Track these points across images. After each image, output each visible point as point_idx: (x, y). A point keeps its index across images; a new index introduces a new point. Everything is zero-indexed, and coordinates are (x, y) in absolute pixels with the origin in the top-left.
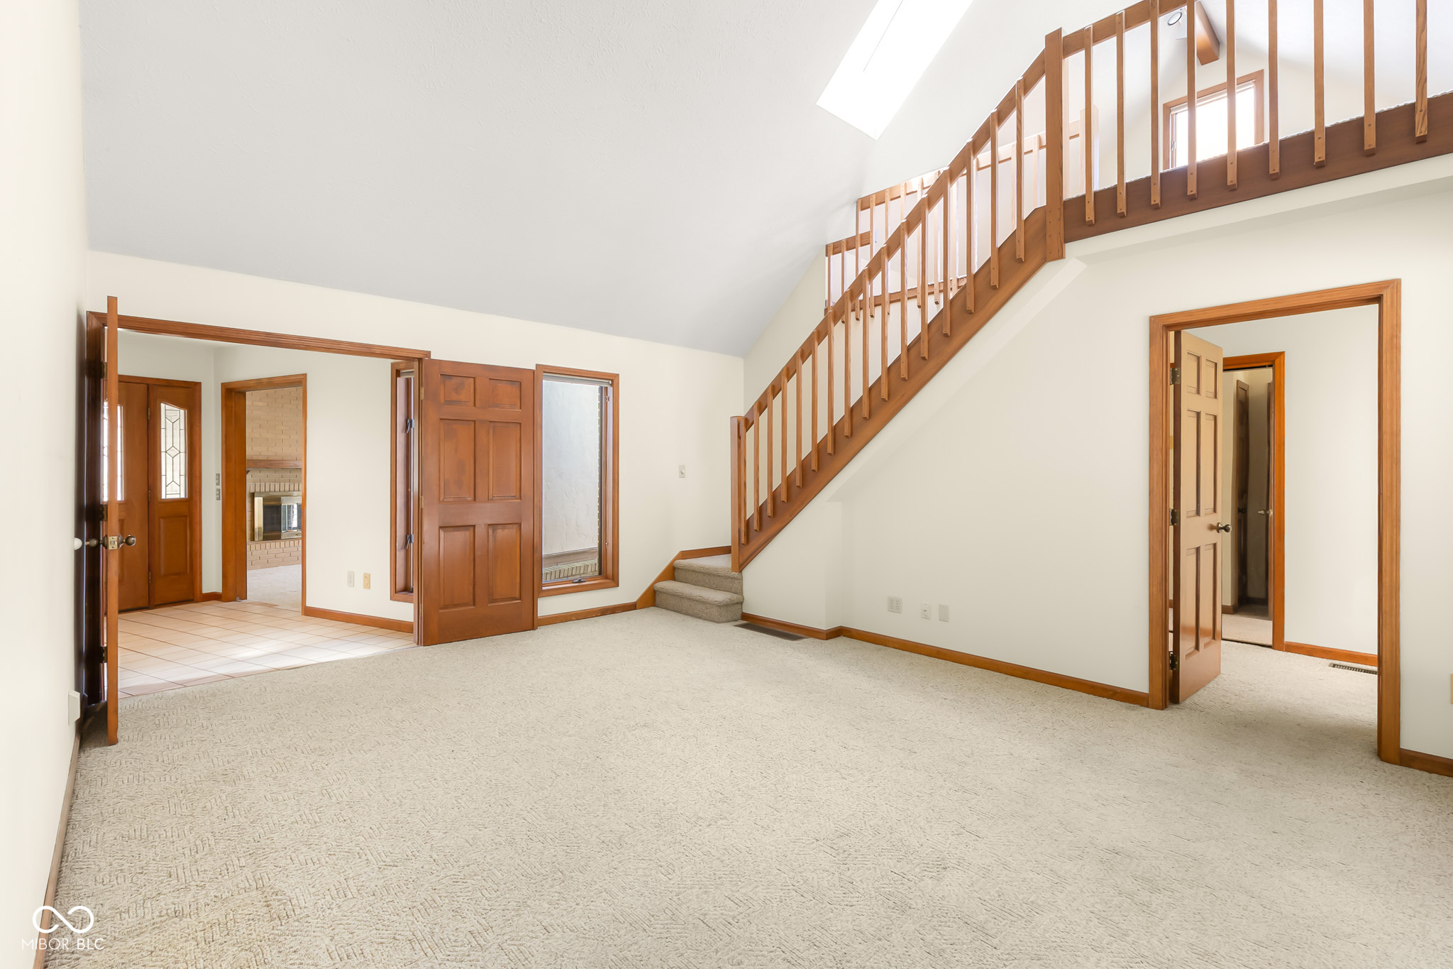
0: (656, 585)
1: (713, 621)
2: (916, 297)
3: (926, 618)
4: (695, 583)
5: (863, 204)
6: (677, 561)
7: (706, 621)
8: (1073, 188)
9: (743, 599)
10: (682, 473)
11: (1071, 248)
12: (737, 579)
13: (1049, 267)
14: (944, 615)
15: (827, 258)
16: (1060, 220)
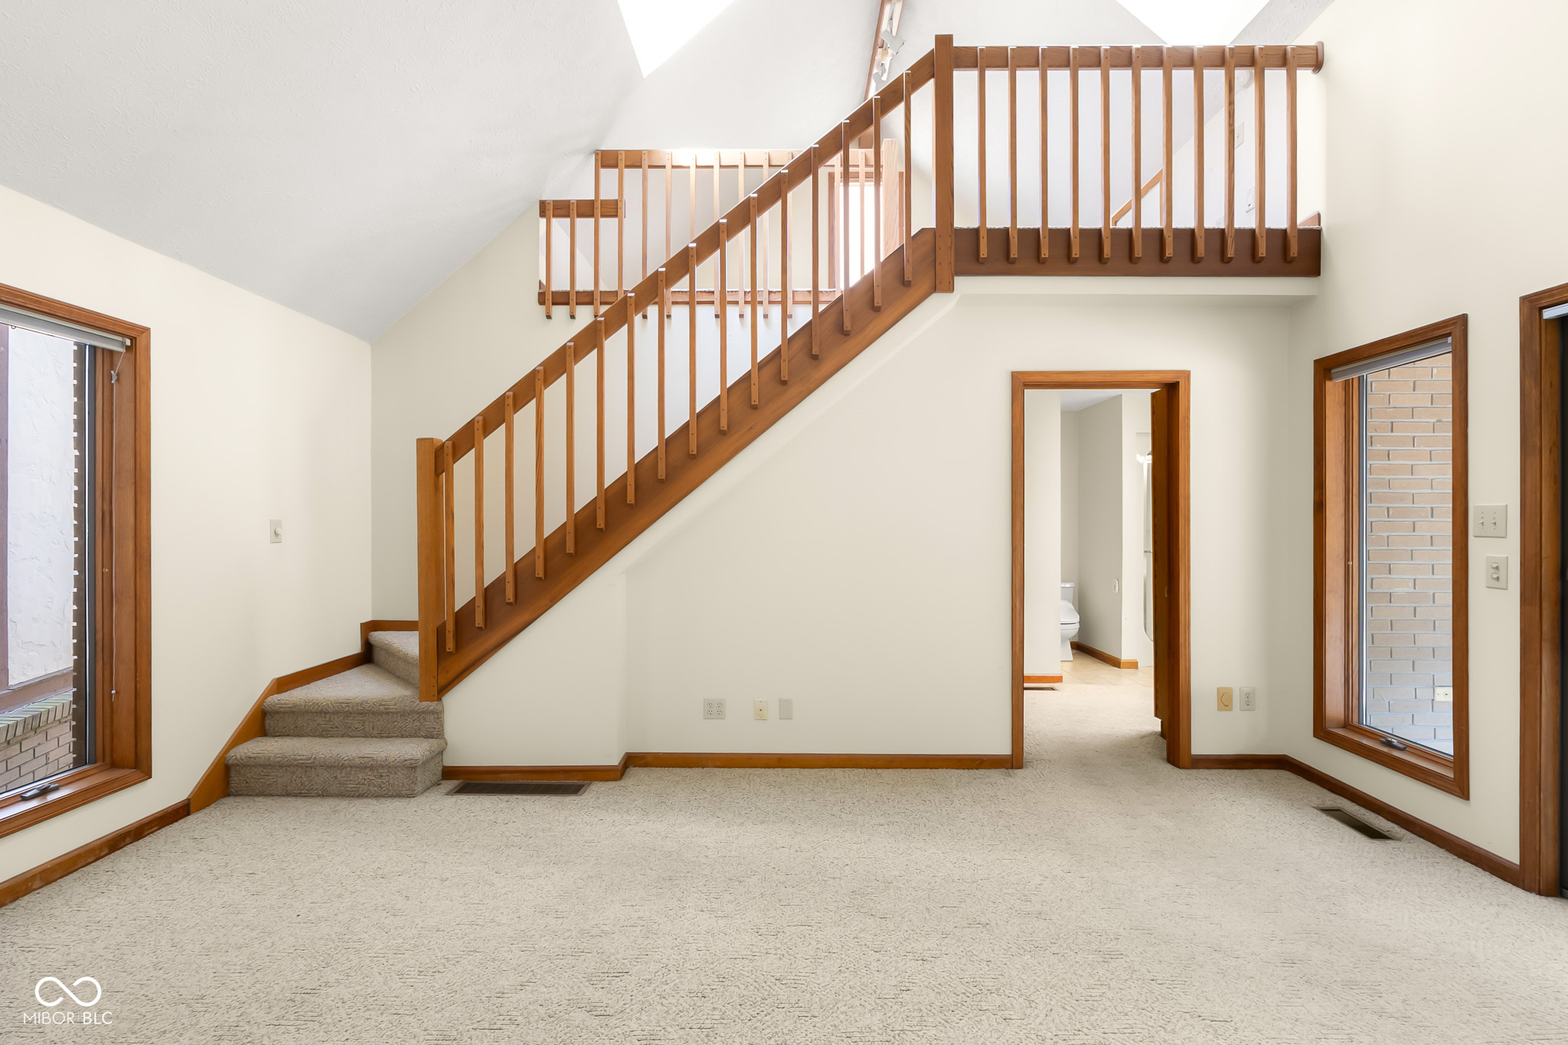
0: (232, 753)
1: (399, 795)
2: (712, 303)
3: (762, 719)
4: (324, 734)
5: (607, 160)
6: (270, 699)
7: (383, 800)
8: (965, 218)
9: (446, 744)
10: (276, 534)
11: (962, 283)
12: (433, 712)
13: (936, 299)
14: (786, 710)
15: (543, 221)
16: (951, 248)
